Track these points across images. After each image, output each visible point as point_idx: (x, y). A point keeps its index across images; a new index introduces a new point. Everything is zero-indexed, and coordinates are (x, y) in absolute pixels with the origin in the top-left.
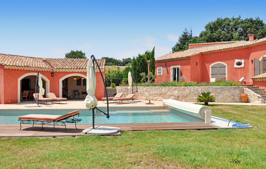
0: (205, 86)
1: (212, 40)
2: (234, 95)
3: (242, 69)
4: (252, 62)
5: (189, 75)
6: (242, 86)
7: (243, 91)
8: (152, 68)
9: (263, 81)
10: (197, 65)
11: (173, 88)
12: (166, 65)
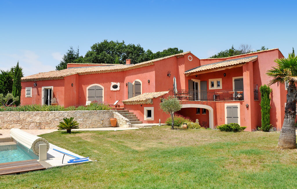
0: (73, 110)
1: (97, 61)
2: (103, 120)
3: (118, 92)
4: (127, 85)
5: (63, 97)
6: (112, 110)
7: (112, 115)
8: (17, 88)
9: (132, 105)
10: (72, 86)
11: (34, 114)
12: (36, 85)
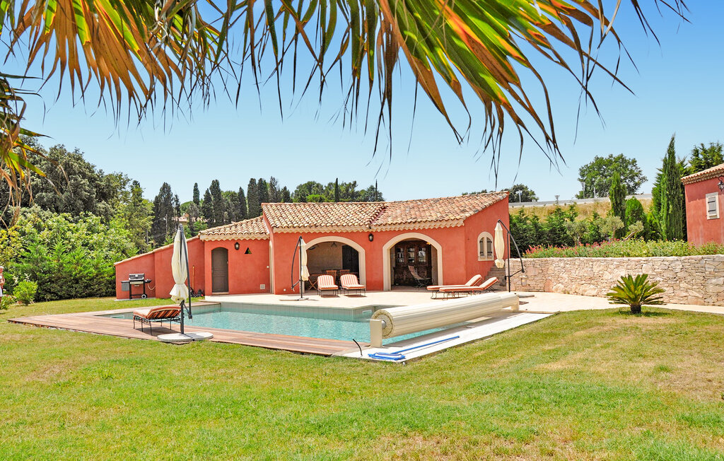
8: (669, 199)
11: (615, 263)
